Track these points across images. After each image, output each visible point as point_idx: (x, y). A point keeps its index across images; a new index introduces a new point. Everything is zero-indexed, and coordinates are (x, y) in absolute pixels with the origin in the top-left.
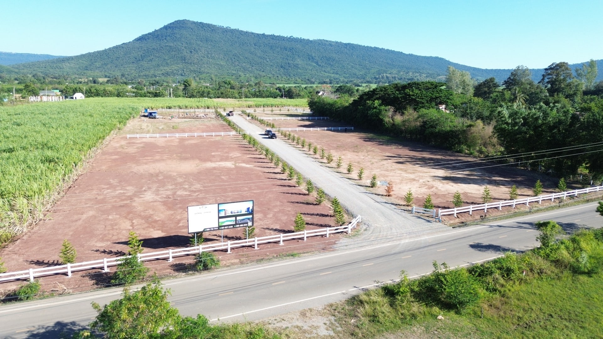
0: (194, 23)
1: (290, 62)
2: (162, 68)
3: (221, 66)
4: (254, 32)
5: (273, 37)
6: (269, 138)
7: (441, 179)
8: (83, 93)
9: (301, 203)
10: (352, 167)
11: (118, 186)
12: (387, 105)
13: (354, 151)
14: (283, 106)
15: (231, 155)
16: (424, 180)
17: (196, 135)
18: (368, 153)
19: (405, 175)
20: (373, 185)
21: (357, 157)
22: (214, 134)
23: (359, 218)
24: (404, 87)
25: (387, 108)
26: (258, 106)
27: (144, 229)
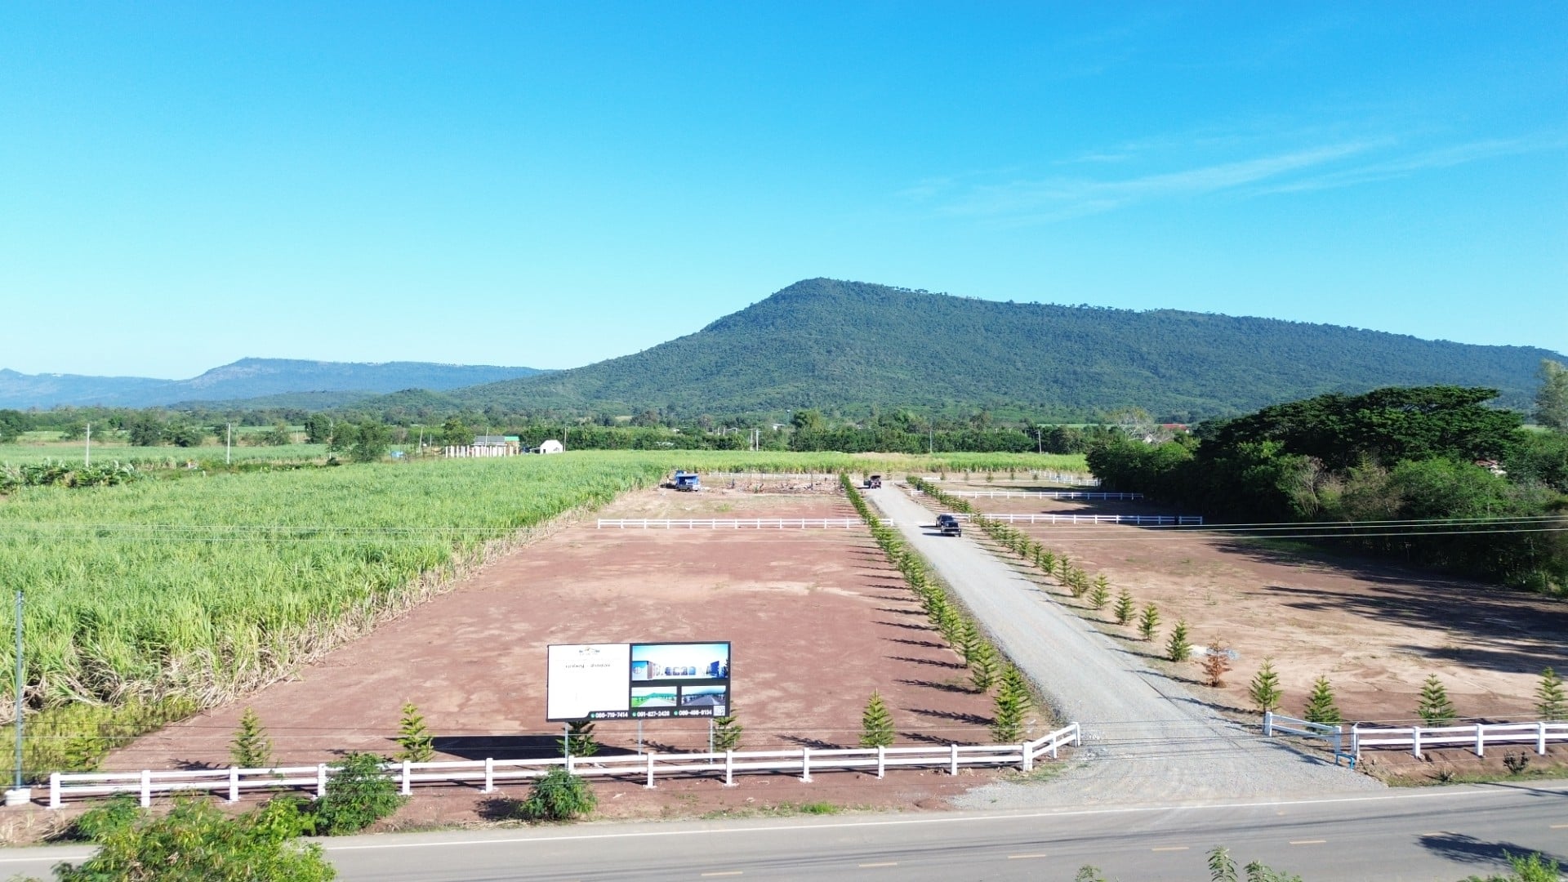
0: (840, 284)
1: (1079, 370)
2: (759, 390)
3: (901, 382)
4: (985, 298)
5: (1034, 309)
6: (941, 535)
7: (1426, 653)
8: (561, 441)
9: (931, 685)
10: (1131, 606)
11: (497, 620)
12: (1298, 453)
13: (1171, 573)
14: (1025, 468)
15: (817, 568)
16: (1360, 654)
17: (759, 524)
18: (1214, 580)
19: (1301, 635)
20: (1177, 655)
21: (1175, 587)
22: (803, 522)
23: (1074, 731)
24: (1357, 404)
25: (1298, 461)
26: (956, 468)
27: (482, 714)
